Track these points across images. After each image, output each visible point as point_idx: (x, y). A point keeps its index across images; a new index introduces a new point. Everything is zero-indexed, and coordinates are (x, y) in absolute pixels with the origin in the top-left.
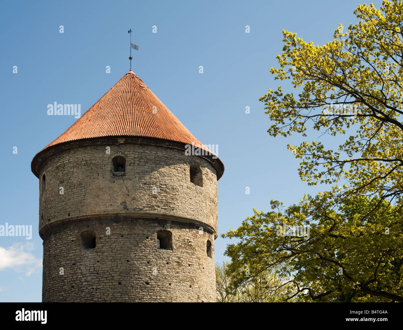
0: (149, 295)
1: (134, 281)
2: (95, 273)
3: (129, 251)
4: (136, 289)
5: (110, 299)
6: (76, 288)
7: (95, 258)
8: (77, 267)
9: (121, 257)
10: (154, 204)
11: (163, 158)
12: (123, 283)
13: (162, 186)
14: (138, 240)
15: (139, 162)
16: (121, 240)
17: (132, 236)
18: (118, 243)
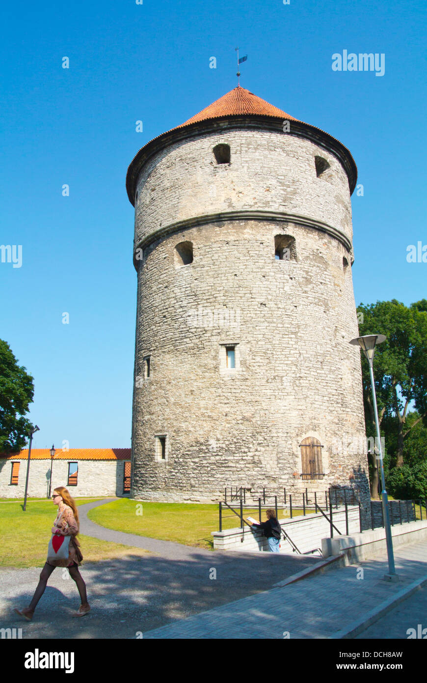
0: (266, 321)
1: (245, 303)
2: (192, 295)
3: (236, 263)
4: (247, 314)
5: (211, 329)
6: (168, 318)
7: (192, 275)
8: (169, 291)
9: (226, 270)
10: (269, 199)
11: (278, 143)
12: (230, 305)
13: (279, 177)
14: (249, 247)
15: (247, 149)
16: (226, 248)
17: (240, 242)
18: (222, 253)
